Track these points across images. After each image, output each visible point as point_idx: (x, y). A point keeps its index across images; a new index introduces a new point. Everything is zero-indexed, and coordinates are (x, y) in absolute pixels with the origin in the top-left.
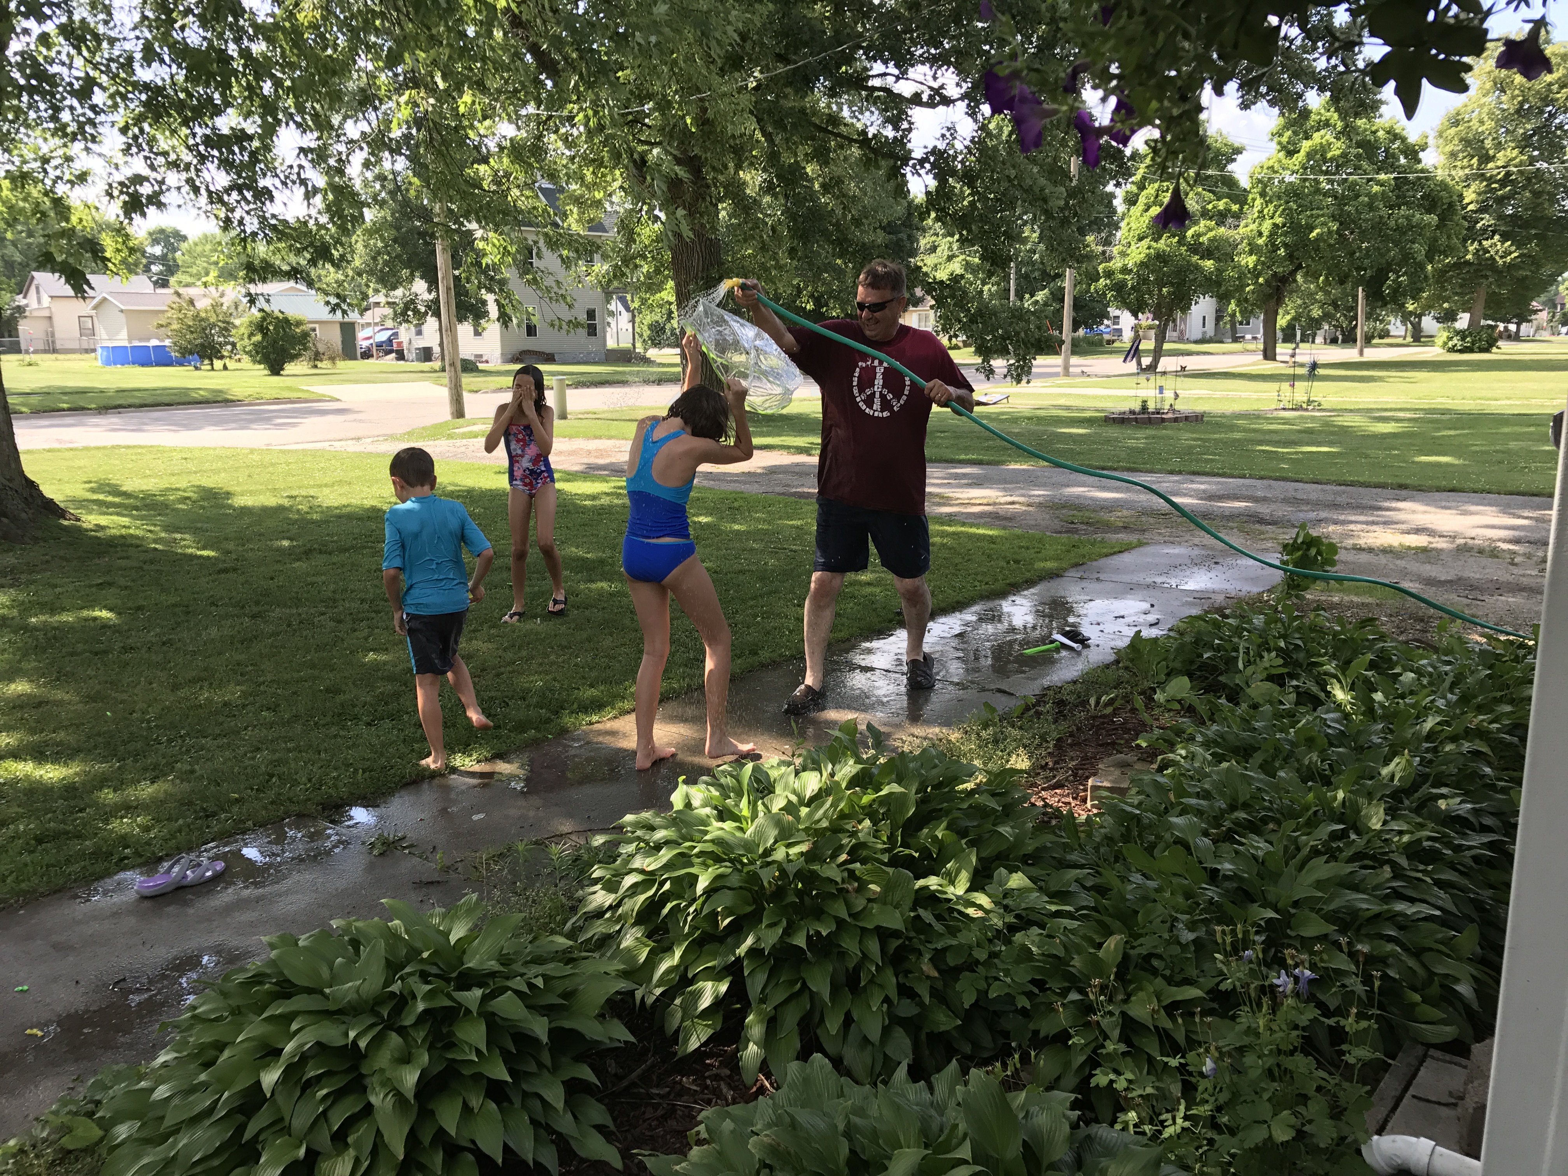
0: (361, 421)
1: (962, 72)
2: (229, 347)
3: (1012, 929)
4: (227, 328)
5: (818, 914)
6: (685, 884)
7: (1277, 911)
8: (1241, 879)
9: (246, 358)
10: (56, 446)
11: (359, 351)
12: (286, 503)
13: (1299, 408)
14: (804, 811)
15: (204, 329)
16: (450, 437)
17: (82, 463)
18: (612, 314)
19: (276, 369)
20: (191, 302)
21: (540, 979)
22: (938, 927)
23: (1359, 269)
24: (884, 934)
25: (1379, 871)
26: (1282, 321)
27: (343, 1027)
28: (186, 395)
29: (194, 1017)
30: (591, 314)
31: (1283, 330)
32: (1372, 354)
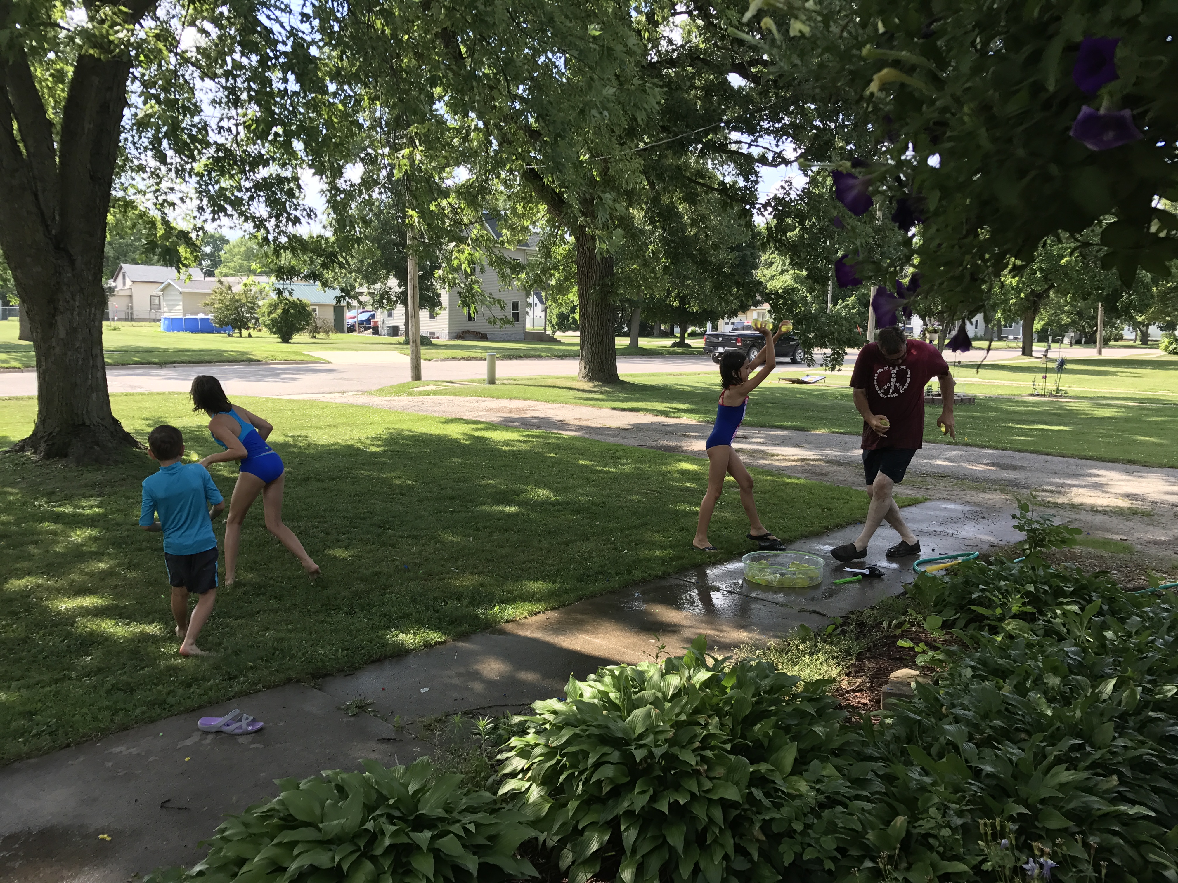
0: (346, 379)
1: (797, 139)
2: (253, 321)
3: (822, 806)
4: (252, 309)
5: (677, 787)
6: (580, 756)
7: (1027, 807)
8: (998, 778)
9: (265, 329)
10: (130, 391)
11: (346, 327)
12: (290, 440)
13: (1051, 395)
14: (668, 705)
15: (237, 308)
16: (410, 394)
17: (147, 405)
18: (530, 305)
19: (286, 338)
20: (230, 288)
21: (473, 825)
22: (766, 802)
23: (1099, 288)
24: (726, 805)
25: (1109, 779)
26: (1038, 325)
27: (330, 854)
28: (222, 355)
29: (223, 838)
30: (515, 306)
31: (1038, 332)
32: (1108, 353)
